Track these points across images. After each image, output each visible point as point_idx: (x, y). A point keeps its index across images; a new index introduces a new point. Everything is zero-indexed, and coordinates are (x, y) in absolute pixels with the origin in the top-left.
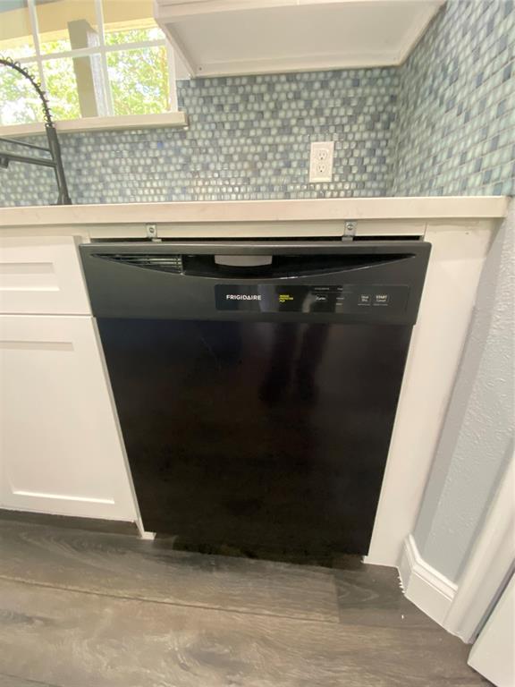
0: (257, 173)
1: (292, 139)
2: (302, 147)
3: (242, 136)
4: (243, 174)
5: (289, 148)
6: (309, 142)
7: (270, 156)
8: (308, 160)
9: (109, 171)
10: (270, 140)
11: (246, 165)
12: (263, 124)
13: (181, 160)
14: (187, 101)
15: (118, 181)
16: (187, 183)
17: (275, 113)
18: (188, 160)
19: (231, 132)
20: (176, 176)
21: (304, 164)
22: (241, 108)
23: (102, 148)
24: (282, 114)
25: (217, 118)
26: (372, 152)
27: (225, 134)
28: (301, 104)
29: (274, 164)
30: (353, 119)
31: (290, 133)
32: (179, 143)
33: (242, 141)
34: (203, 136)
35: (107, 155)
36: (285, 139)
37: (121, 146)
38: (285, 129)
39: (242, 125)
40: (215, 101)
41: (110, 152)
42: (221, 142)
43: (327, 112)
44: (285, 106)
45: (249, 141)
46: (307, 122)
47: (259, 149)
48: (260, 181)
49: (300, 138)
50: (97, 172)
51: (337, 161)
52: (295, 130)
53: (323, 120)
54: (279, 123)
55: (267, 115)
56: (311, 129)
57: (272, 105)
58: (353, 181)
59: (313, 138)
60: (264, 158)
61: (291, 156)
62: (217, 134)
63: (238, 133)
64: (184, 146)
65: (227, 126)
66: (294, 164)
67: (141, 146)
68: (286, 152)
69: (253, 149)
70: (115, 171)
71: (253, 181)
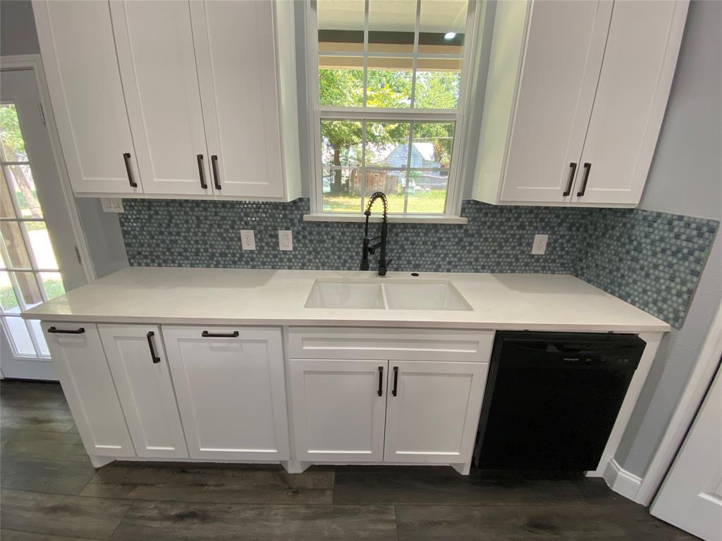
0: (501, 248)
1: (525, 232)
2: (530, 236)
3: (496, 229)
4: (493, 248)
5: (522, 236)
6: (535, 234)
7: (511, 240)
8: (533, 242)
9: (409, 243)
10: (512, 232)
11: (496, 244)
12: (509, 224)
13: (457, 240)
14: (466, 210)
15: (412, 248)
16: (457, 252)
17: (517, 219)
18: (461, 240)
19: (490, 227)
20: (451, 248)
21: (530, 245)
22: (498, 215)
23: (407, 230)
24: (521, 220)
25: (483, 219)
26: (568, 241)
27: (486, 227)
28: (532, 216)
29: (512, 244)
30: (560, 225)
31: (524, 229)
32: (457, 231)
33: (496, 232)
34: (473, 228)
35: (409, 234)
36: (521, 232)
37: (420, 230)
38: (522, 227)
39: (497, 224)
40: (484, 211)
41: (412, 233)
42: (483, 231)
43: (547, 220)
44: (523, 216)
45: (500, 232)
46: (535, 224)
47: (505, 236)
48: (502, 252)
49: (529, 232)
50: (400, 243)
51: (548, 245)
52: (527, 228)
53: (543, 224)
54: (519, 224)
55: (512, 220)
56: (536, 228)
57: (516, 215)
58: (557, 255)
59: (537, 232)
60: (507, 240)
61: (523, 240)
62: (481, 227)
63: (494, 228)
64: (460, 233)
65: (488, 224)
66: (524, 245)
67: (433, 231)
68: (520, 239)
69: (501, 236)
70: (413, 243)
71: (498, 252)
